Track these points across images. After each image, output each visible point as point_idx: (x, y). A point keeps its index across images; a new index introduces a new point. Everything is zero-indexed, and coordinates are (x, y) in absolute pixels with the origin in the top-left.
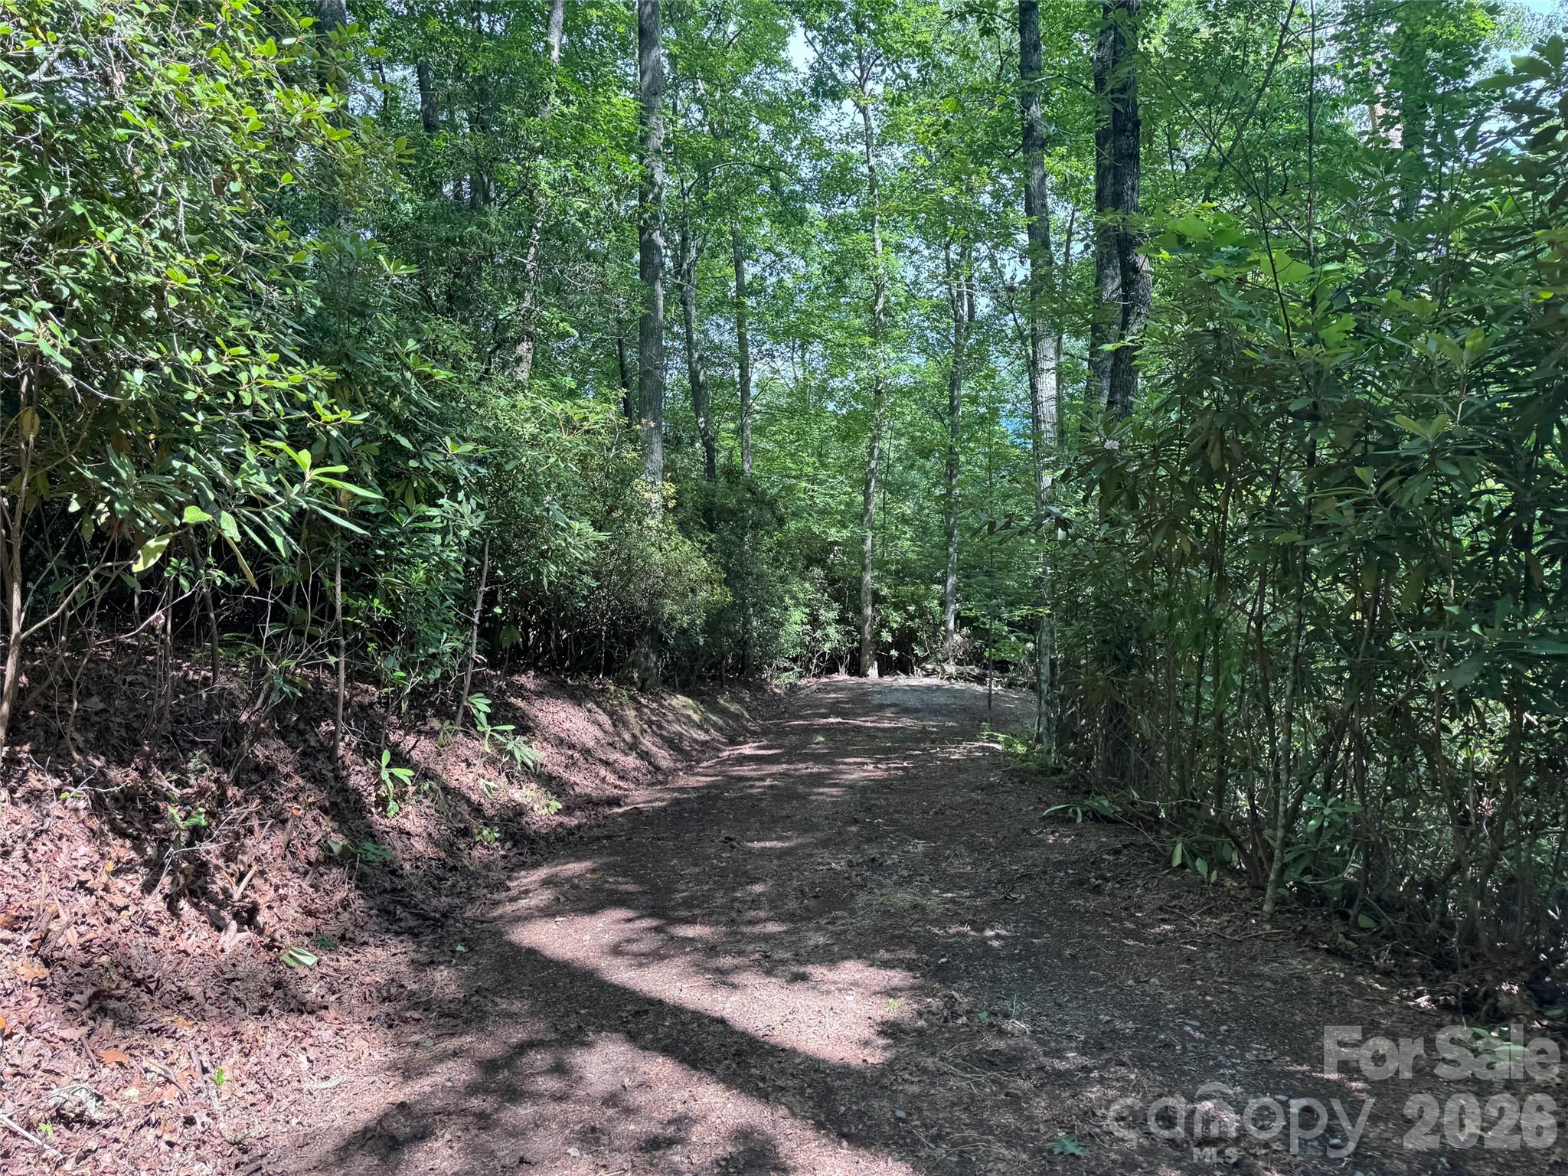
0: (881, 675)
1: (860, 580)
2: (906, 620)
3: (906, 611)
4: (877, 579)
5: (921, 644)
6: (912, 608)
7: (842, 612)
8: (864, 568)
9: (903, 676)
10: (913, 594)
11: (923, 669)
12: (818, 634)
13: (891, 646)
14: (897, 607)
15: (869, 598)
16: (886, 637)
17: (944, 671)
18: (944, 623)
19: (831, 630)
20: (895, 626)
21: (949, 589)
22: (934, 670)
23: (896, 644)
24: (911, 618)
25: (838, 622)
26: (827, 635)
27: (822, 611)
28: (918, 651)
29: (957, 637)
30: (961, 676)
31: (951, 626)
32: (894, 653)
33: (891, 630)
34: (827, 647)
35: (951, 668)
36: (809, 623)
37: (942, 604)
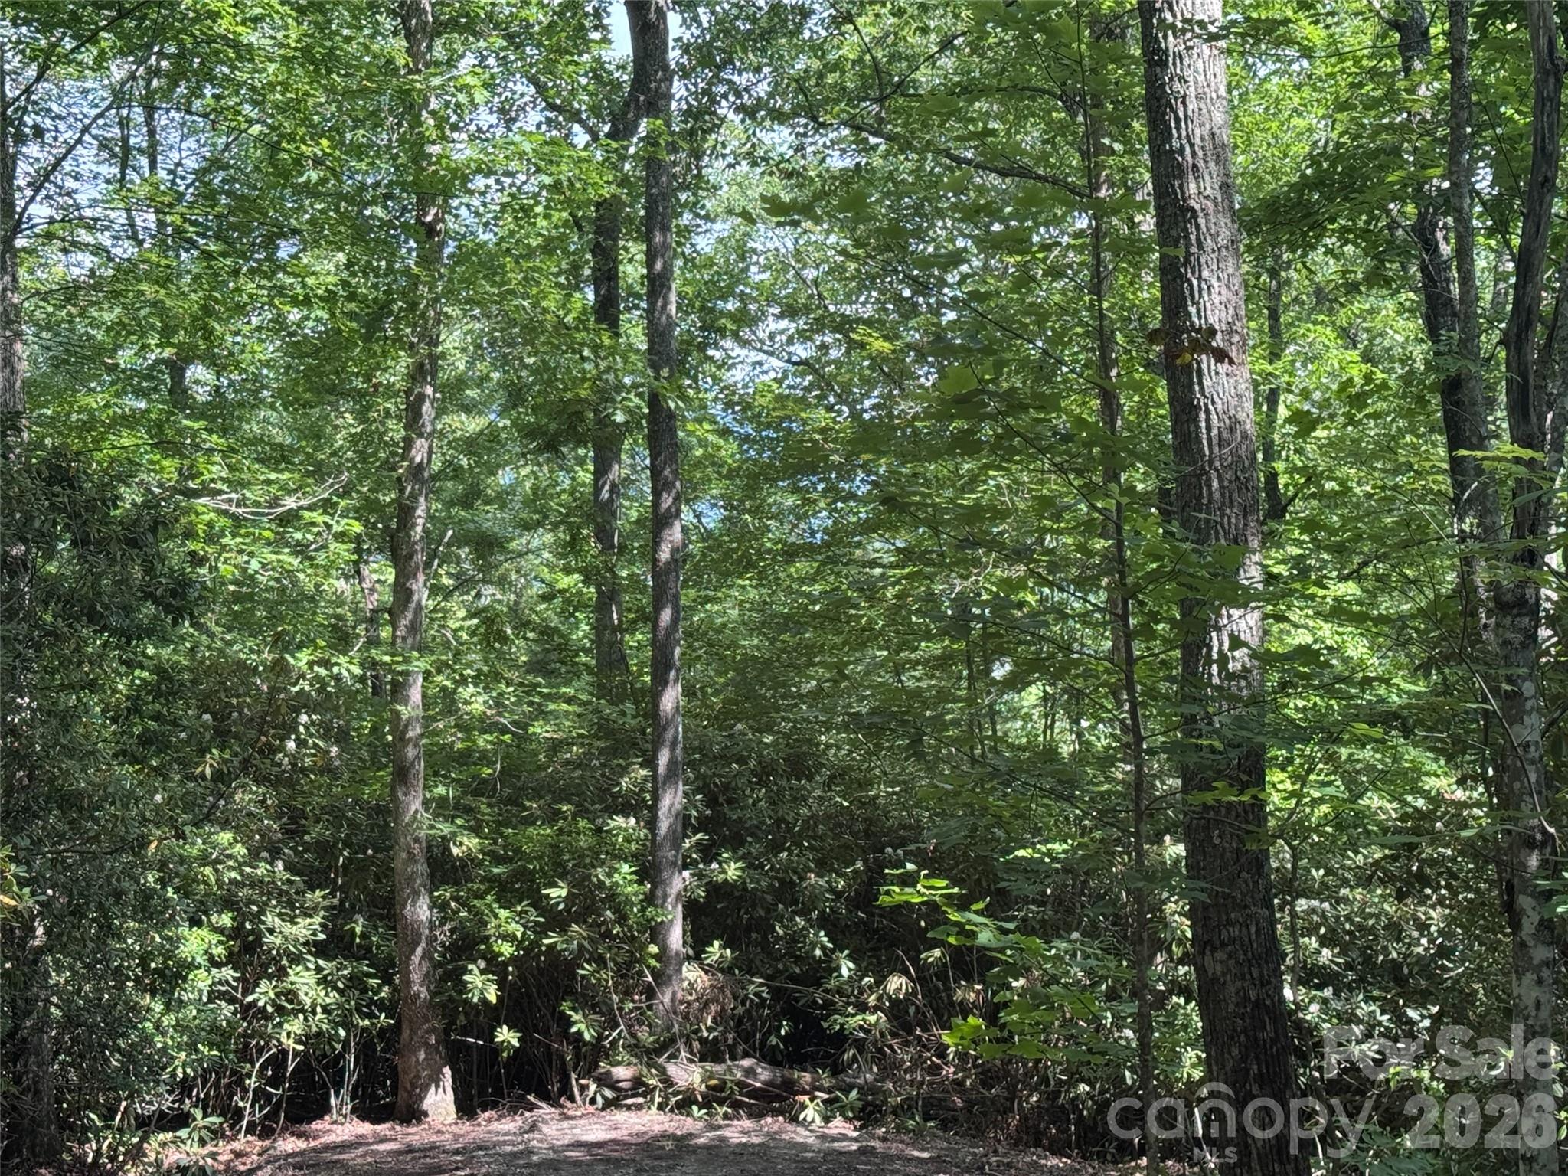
0: (466, 1108)
1: (385, 813)
2: (542, 931)
3: (539, 902)
4: (441, 808)
5: (591, 1002)
6: (557, 893)
7: (337, 916)
8: (402, 775)
9: (546, 1110)
10: (556, 850)
11: (604, 1081)
12: (264, 993)
13: (494, 1015)
14: (507, 894)
15: (422, 868)
16: (482, 986)
17: (667, 1082)
18: (657, 932)
19: (303, 980)
20: (507, 950)
21: (664, 825)
22: (638, 1082)
23: (510, 1010)
24: (557, 921)
25: (321, 950)
26: (291, 995)
27: (271, 919)
28: (582, 1026)
29: (691, 973)
30: (714, 1096)
31: (676, 938)
32: (506, 1036)
33: (494, 966)
34: (290, 1034)
35: (688, 1074)
36: (232, 960)
37: (649, 871)
